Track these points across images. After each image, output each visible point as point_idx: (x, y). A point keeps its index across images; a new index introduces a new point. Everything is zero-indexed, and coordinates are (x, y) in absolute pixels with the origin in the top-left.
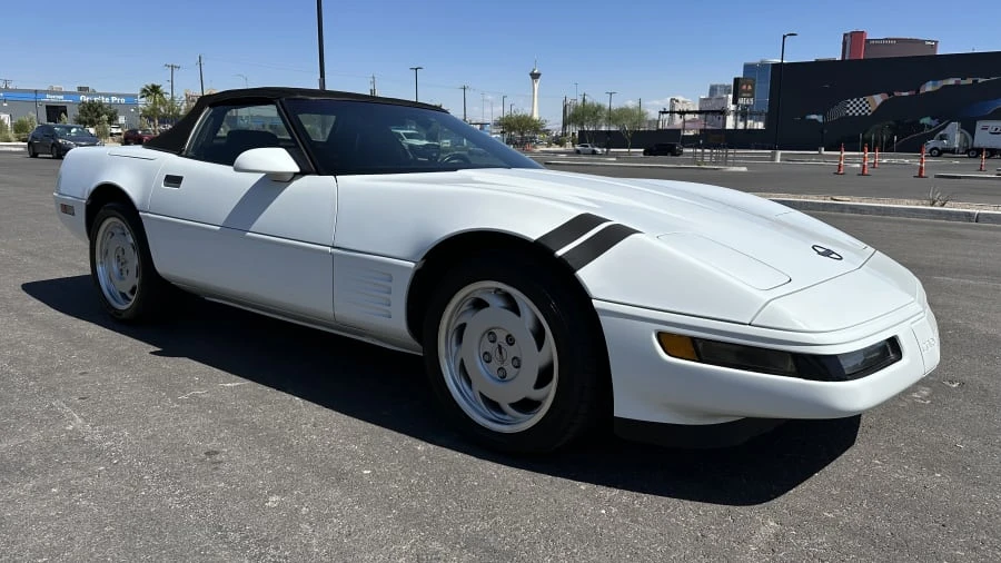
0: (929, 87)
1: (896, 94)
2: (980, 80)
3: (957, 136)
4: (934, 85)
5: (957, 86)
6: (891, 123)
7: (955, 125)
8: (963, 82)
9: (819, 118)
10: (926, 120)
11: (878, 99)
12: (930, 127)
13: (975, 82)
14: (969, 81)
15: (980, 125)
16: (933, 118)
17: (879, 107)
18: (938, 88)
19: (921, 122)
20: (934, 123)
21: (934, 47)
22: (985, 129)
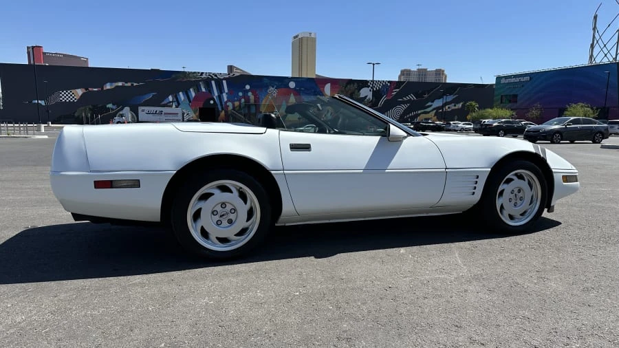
0: (108, 86)
1: (90, 89)
2: (135, 84)
3: (130, 115)
4: (111, 85)
5: (123, 86)
6: (90, 107)
7: (127, 109)
8: (126, 85)
9: (42, 103)
10: (110, 106)
11: (80, 92)
12: (113, 110)
13: (132, 85)
14: (129, 84)
15: (140, 109)
16: (113, 104)
17: (81, 96)
18: (113, 87)
19: (108, 106)
20: (114, 107)
21: (86, 62)
22: (143, 111)
